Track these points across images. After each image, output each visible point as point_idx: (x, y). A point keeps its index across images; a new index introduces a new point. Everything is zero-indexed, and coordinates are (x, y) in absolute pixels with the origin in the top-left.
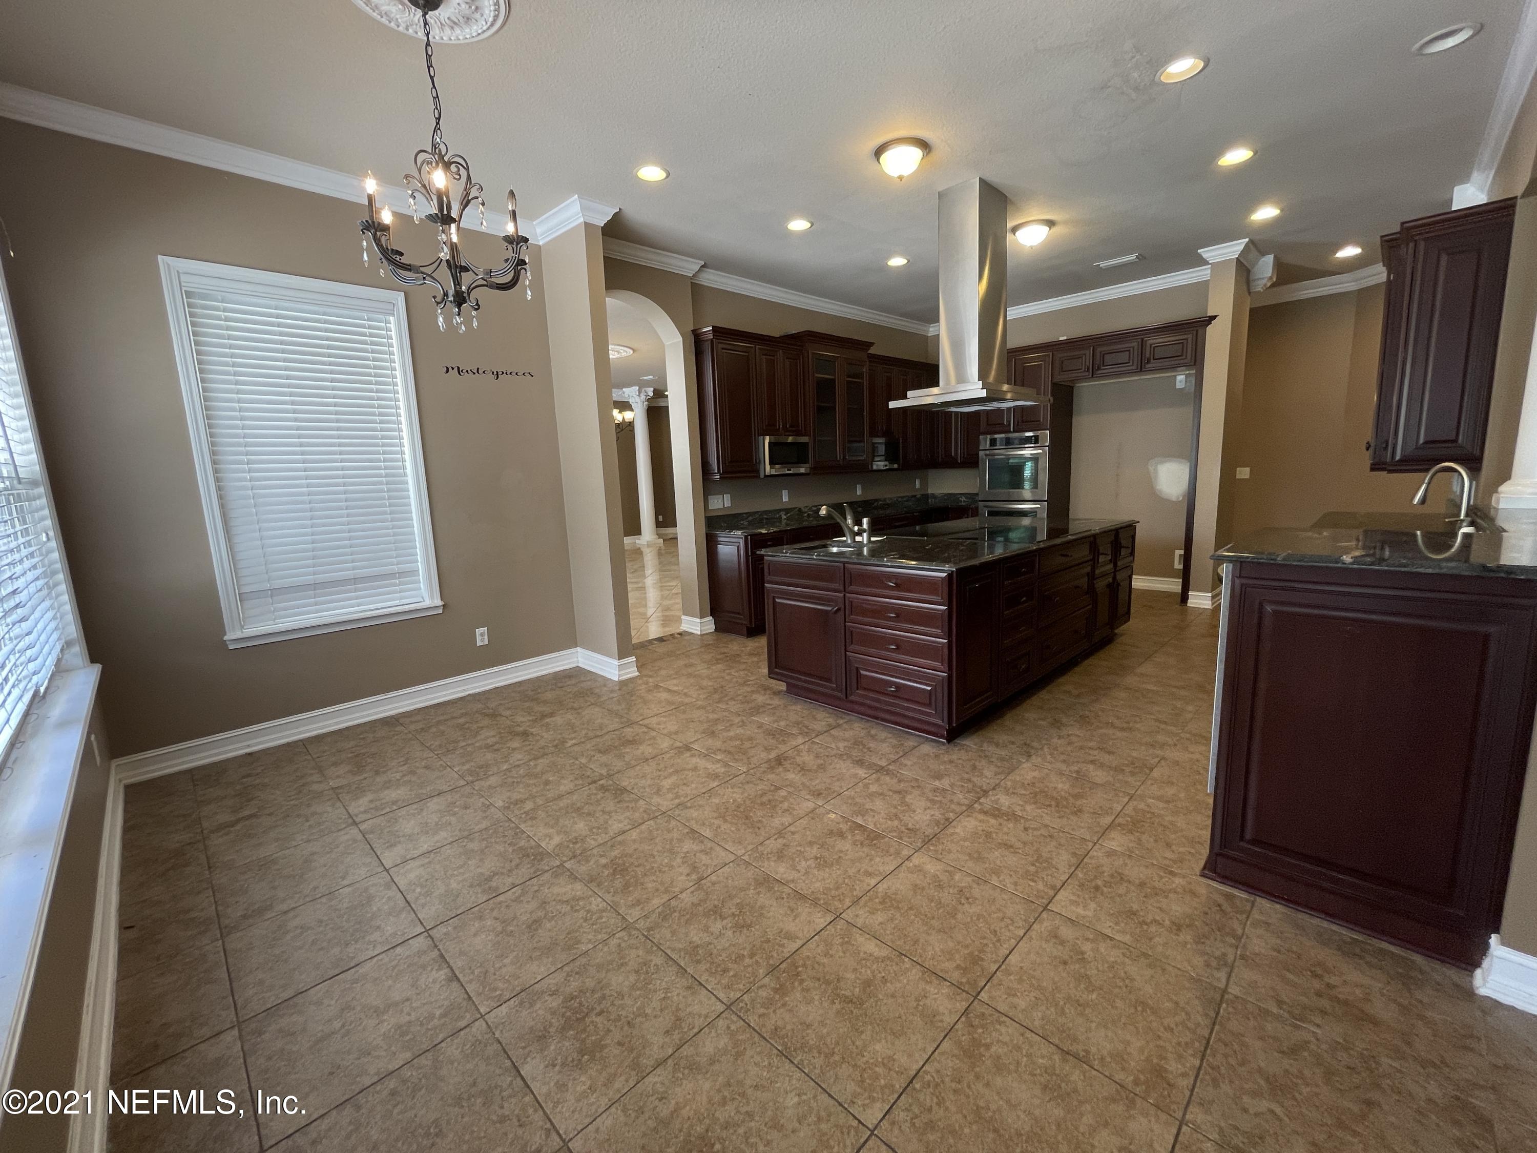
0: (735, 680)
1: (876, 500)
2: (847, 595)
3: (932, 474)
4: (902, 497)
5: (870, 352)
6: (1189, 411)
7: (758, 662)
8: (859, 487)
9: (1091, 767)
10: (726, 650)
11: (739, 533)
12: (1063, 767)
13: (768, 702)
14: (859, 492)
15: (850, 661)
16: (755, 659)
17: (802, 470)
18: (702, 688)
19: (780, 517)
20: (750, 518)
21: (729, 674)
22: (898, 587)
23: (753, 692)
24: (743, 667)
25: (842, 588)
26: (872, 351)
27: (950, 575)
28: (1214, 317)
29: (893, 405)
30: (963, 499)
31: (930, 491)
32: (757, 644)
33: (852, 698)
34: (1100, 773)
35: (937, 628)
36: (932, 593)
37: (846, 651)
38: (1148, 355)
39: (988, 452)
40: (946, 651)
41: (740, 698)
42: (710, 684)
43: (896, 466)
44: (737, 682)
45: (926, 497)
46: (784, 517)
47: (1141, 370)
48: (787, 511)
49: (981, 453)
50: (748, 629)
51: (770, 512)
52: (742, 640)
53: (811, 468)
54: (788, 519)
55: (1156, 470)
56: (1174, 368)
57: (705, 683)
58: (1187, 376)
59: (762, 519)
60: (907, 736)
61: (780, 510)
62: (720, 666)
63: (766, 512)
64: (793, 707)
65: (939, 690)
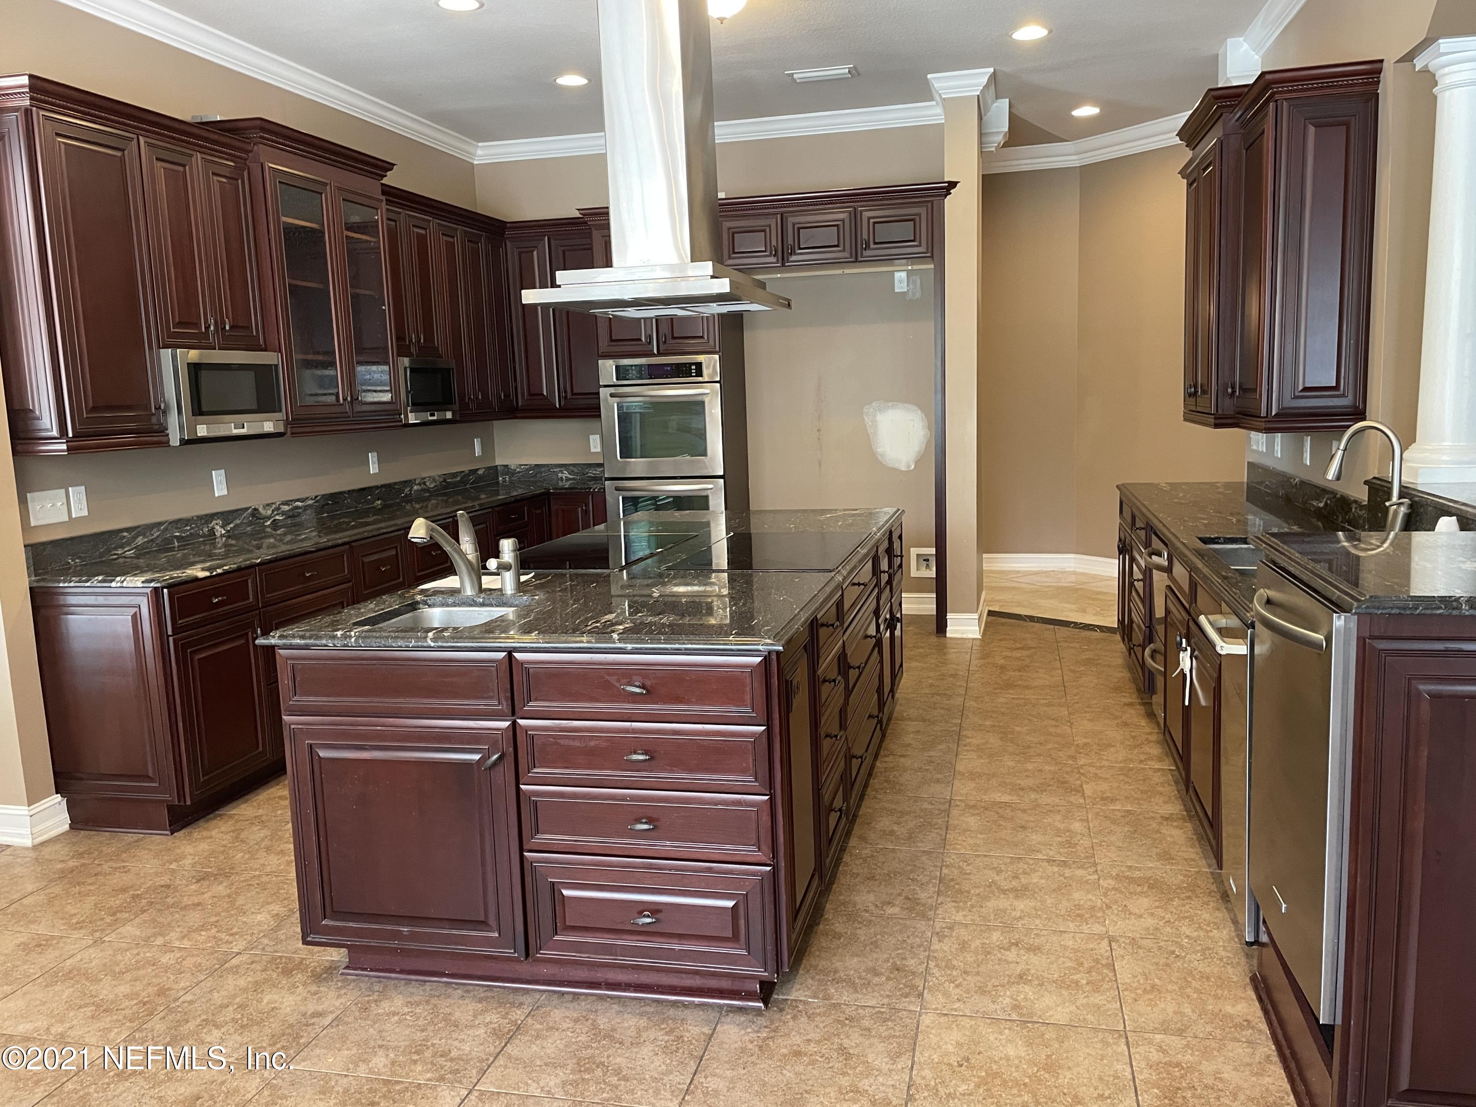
0: (189, 962)
1: (408, 483)
2: (521, 722)
3: (502, 430)
4: (454, 475)
5: (384, 181)
6: (929, 327)
7: (231, 898)
8: (372, 457)
9: (1028, 990)
10: (126, 879)
11: (135, 582)
12: (985, 1004)
13: (311, 1007)
14: (373, 468)
15: (534, 869)
16: (221, 889)
17: (268, 427)
18: (102, 1009)
19: (212, 532)
20: (140, 540)
21: (167, 948)
22: (650, 694)
23: (257, 987)
24: (194, 918)
25: (505, 707)
26: (390, 179)
27: (767, 660)
28: (953, 185)
29: (530, 296)
30: (566, 474)
31: (499, 461)
32: (204, 846)
33: (546, 953)
34: (1048, 1000)
35: (743, 772)
36: (730, 701)
37: (521, 850)
38: (865, 236)
39: (612, 390)
40: (766, 818)
41: (229, 1013)
42: (124, 989)
43: (449, 415)
44: (198, 967)
45: (494, 471)
46: (220, 531)
47: (856, 260)
48: (226, 516)
49: (604, 393)
50: (171, 808)
51: (187, 521)
52: (158, 840)
53: (287, 423)
54: (229, 535)
55: (874, 421)
56: (889, 260)
57: (106, 990)
58: (910, 273)
59: (169, 541)
60: (680, 1013)
61: (209, 518)
62: (130, 930)
63: (178, 523)
64: (386, 1006)
65: (755, 904)
